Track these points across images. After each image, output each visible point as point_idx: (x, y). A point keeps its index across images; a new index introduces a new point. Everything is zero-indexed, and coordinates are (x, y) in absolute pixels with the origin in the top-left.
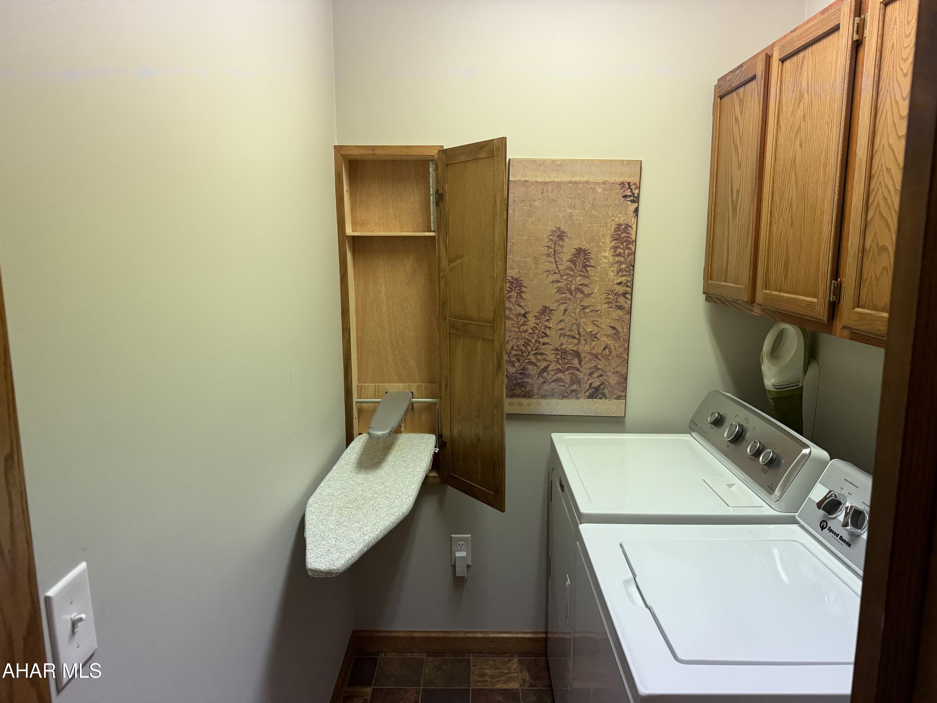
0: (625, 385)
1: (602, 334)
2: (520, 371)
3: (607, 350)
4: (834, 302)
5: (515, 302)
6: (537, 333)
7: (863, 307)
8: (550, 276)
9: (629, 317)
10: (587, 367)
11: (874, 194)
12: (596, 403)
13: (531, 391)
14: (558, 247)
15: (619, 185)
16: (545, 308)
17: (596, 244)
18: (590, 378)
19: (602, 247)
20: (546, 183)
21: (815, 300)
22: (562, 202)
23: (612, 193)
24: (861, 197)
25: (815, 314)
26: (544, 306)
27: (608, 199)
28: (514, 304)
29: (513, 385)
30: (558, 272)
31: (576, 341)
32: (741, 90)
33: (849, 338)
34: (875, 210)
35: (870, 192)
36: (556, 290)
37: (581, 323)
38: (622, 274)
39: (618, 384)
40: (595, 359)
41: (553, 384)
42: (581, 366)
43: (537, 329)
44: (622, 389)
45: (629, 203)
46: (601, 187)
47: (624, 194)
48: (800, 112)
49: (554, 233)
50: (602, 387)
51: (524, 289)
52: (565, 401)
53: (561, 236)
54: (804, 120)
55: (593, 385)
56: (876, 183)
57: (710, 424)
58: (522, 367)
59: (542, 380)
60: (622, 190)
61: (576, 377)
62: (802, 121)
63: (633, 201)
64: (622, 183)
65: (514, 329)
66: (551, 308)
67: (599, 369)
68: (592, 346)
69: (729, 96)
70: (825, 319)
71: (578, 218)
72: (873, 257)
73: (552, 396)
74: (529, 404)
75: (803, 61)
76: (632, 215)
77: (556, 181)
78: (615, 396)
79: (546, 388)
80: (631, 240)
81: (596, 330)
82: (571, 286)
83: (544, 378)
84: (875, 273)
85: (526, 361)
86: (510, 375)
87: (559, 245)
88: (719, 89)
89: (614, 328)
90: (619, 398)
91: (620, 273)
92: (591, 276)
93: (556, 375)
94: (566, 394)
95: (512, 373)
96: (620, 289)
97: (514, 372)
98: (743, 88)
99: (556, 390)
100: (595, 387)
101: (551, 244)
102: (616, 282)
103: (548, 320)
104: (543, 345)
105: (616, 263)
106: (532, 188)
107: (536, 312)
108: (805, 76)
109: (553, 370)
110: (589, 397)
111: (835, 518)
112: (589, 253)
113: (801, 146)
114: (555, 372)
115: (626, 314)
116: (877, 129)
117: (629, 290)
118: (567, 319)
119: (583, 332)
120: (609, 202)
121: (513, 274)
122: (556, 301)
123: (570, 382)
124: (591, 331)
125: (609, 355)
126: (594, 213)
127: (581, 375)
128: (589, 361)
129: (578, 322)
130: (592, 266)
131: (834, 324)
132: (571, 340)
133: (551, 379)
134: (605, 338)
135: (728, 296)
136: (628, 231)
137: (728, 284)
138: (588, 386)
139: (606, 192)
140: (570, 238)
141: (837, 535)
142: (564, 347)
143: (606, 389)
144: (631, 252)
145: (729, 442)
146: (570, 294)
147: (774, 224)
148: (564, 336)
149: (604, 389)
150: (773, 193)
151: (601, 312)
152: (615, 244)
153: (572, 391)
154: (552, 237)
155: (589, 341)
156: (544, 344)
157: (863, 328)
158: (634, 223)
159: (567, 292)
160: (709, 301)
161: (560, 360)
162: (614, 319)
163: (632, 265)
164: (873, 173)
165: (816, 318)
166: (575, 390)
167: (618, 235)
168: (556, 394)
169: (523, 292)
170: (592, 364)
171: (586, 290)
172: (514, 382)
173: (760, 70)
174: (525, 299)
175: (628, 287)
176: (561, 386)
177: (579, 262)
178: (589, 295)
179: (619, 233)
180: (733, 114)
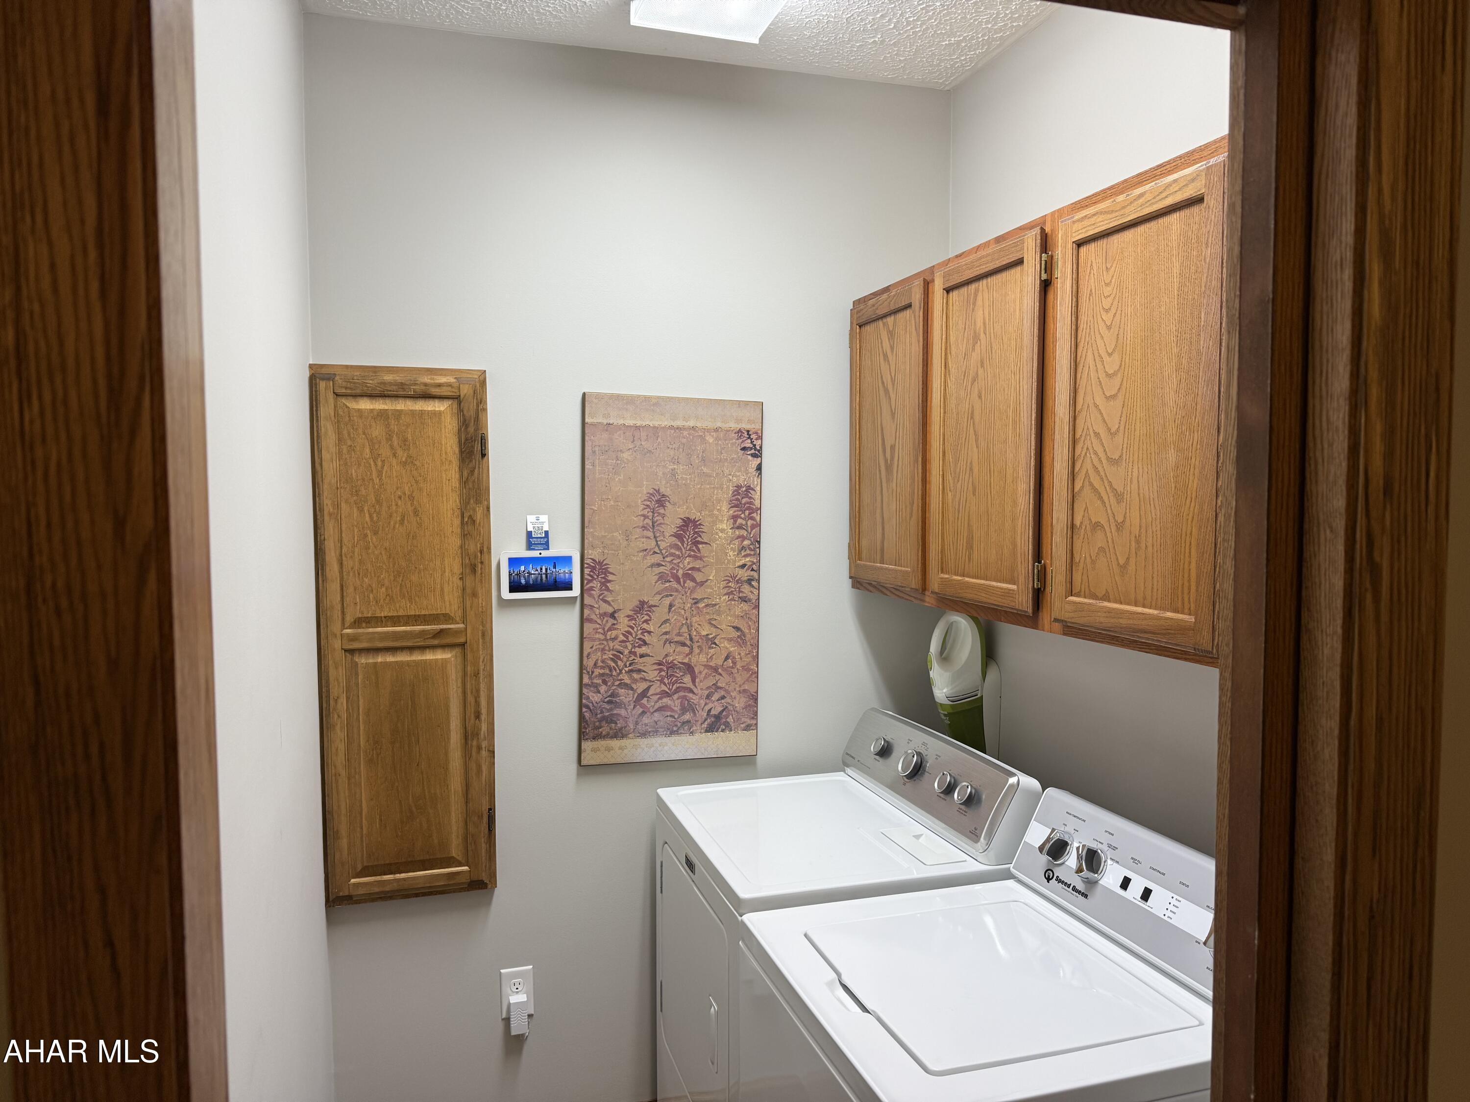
0: (755, 709)
1: (722, 638)
2: (608, 699)
3: (730, 661)
4: (1039, 590)
5: (600, 595)
6: (632, 641)
7: (1078, 595)
8: (648, 558)
9: (757, 612)
10: (703, 685)
11: (1081, 461)
12: (718, 738)
13: (625, 727)
14: (657, 516)
15: (735, 433)
16: (643, 603)
17: (709, 512)
18: (708, 701)
19: (717, 517)
20: (638, 428)
21: (1014, 587)
22: (661, 455)
23: (728, 444)
24: (1065, 464)
25: (1016, 605)
26: (640, 601)
27: (723, 452)
28: (597, 600)
29: (598, 721)
30: (659, 552)
31: (687, 650)
32: (890, 320)
33: (1062, 633)
34: (1084, 480)
35: (1075, 459)
36: (657, 577)
37: (693, 624)
38: (745, 553)
39: (746, 708)
40: (714, 674)
41: (656, 714)
42: (695, 686)
43: (631, 635)
44: (752, 716)
45: (750, 457)
46: (713, 436)
47: (743, 446)
48: (975, 356)
49: (651, 496)
50: (724, 713)
51: (610, 577)
52: (674, 738)
53: (661, 501)
54: (982, 366)
55: (713, 712)
56: (1082, 448)
57: (875, 754)
58: (610, 692)
59: (641, 710)
60: (741, 440)
61: (689, 701)
62: (979, 367)
63: (754, 456)
64: (740, 431)
65: (597, 636)
66: (651, 603)
67: (721, 688)
68: (710, 655)
69: (873, 325)
70: (1030, 611)
71: (684, 476)
72: (1086, 536)
73: (656, 732)
74: (621, 748)
75: (976, 295)
76: (754, 473)
77: (651, 425)
78: (742, 726)
79: (646, 722)
80: (754, 507)
81: (713, 632)
82: (678, 571)
83: (643, 706)
84: (1090, 555)
85: (617, 683)
86: (593, 706)
87: (659, 514)
88: (858, 315)
89: (737, 629)
90: (748, 728)
91: (742, 552)
92: (705, 557)
93: (660, 702)
94: (675, 729)
95: (596, 703)
96: (744, 574)
97: (599, 700)
98: (892, 317)
99: (661, 724)
100: (715, 715)
101: (648, 512)
102: (738, 564)
103: (646, 621)
104: (640, 658)
105: (737, 539)
106: (618, 433)
107: (630, 610)
108: (979, 314)
109: (657, 694)
110: (707, 731)
111: (1063, 863)
112: (700, 524)
113: (980, 397)
114: (658, 696)
115: (753, 609)
116: (1079, 385)
117: (755, 574)
118: (673, 618)
119: (696, 636)
120: (724, 456)
121: (595, 555)
122: (658, 593)
123: (681, 710)
124: (707, 635)
125: (732, 668)
126: (705, 470)
127: (695, 699)
128: (705, 678)
129: (688, 622)
130: (706, 543)
131: (1040, 617)
132: (680, 649)
133: (653, 707)
134: (726, 644)
135: (888, 582)
136: (750, 495)
137: (887, 566)
138: (706, 714)
139: (720, 442)
140: (675, 504)
141: (1069, 886)
142: (671, 658)
143: (731, 717)
144: (755, 523)
145: (904, 778)
146: (677, 582)
147: (948, 491)
148: (670, 642)
149: (727, 717)
150: (944, 453)
151: (720, 607)
152: (735, 512)
153: (684, 723)
154: (648, 503)
155: (704, 649)
156: (642, 656)
157: (1082, 621)
158: (757, 484)
159: (672, 580)
160: (858, 589)
161: (666, 679)
162: (738, 616)
163: (757, 541)
164: (1077, 436)
165: (1017, 610)
166: (688, 722)
167: (737, 500)
168: (661, 730)
169: (610, 581)
170: (710, 682)
171: (699, 577)
172: (599, 716)
173: (917, 297)
174: (613, 591)
175: (754, 570)
176: (668, 716)
177: (687, 537)
178: (702, 584)
179: (739, 497)
180: (880, 349)
